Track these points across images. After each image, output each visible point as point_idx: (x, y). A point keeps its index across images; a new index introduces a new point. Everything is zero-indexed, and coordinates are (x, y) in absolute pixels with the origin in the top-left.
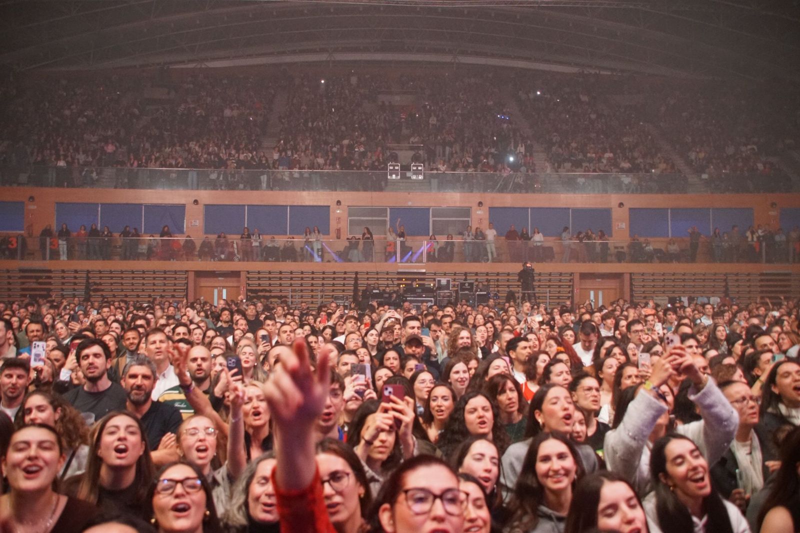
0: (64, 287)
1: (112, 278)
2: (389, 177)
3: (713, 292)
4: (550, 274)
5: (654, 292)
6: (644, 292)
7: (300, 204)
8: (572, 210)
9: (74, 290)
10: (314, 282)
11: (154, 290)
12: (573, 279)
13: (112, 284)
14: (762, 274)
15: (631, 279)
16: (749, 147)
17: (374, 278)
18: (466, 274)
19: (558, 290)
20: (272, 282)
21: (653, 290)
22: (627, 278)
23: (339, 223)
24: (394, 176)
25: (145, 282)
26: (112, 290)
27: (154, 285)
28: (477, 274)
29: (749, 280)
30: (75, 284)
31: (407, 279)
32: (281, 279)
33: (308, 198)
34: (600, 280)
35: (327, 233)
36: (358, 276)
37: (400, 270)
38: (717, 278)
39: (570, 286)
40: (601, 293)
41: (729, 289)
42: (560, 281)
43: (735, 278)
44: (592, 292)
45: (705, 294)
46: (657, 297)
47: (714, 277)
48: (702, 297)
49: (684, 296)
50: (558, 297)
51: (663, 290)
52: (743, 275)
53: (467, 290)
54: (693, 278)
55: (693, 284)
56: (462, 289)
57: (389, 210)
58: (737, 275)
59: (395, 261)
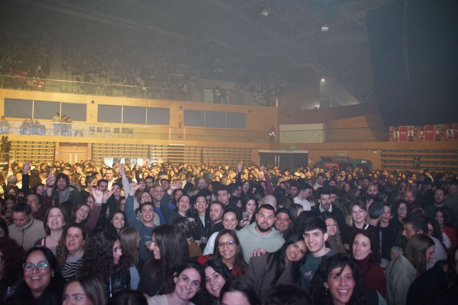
3: (142, 156)
4: (40, 143)
5: (106, 155)
8: (62, 103)
12: (55, 146)
14: (169, 146)
15: (92, 147)
19: (45, 152)
21: (105, 153)
22: (90, 146)
29: (162, 149)
34: (76, 147)
38: (144, 147)
39: (53, 150)
40: (76, 155)
41: (150, 154)
42: (47, 147)
43: (154, 148)
44: (71, 155)
45: (136, 157)
46: (108, 158)
47: (142, 147)
48: (134, 158)
49: (123, 158)
50: (46, 157)
51: (111, 153)
52: (159, 146)
54: (130, 147)
55: (129, 150)
58: (155, 146)
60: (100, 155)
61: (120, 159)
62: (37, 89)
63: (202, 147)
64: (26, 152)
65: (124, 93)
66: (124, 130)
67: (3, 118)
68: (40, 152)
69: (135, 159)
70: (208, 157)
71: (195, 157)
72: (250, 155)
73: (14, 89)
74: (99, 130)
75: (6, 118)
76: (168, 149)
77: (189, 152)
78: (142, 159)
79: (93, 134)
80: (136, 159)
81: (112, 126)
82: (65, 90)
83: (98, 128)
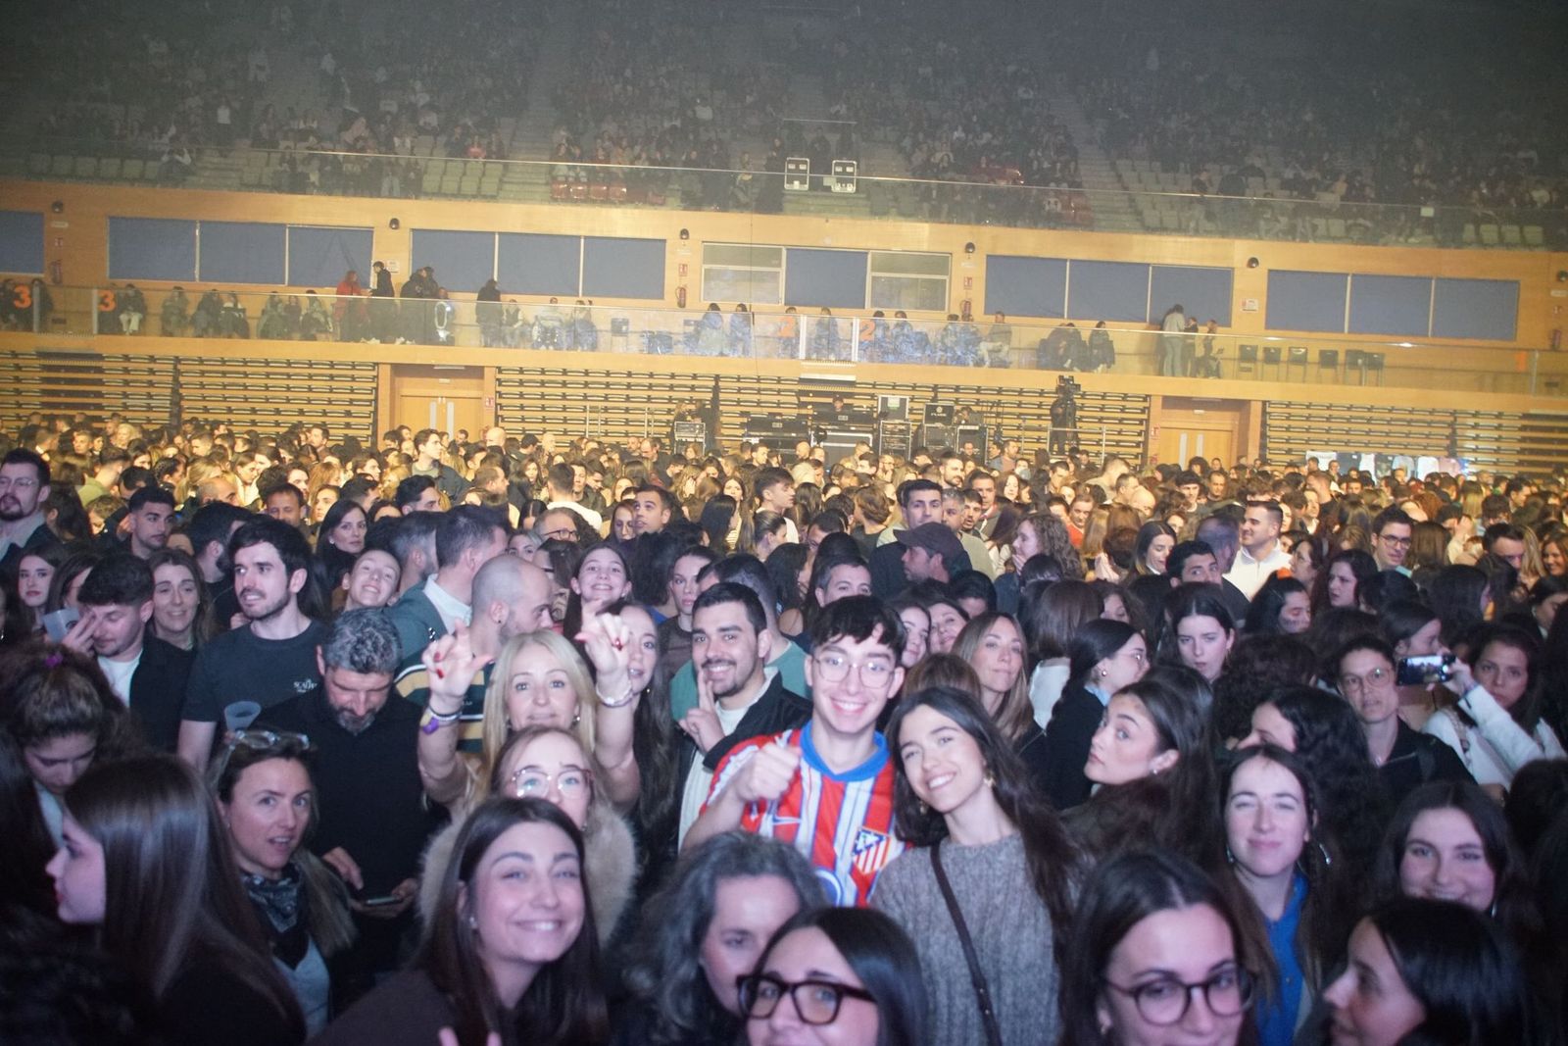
0: (129, 390)
1: (224, 374)
2: (786, 186)
3: (1425, 448)
4: (1104, 397)
5: (1307, 442)
6: (1288, 441)
7: (606, 234)
8: (1153, 268)
9: (150, 396)
10: (630, 393)
11: (309, 401)
12: (1148, 408)
13: (224, 386)
14: (1527, 416)
15: (1264, 413)
16: (1521, 155)
17: (752, 389)
18: (935, 388)
19: (1117, 427)
20: (546, 391)
21: (1306, 436)
22: (1256, 411)
23: (683, 275)
24: (796, 185)
25: (291, 383)
26: (225, 399)
27: (310, 389)
28: (957, 389)
29: (1498, 428)
30: (151, 384)
31: (817, 394)
32: (564, 384)
33: (624, 221)
34: (1201, 411)
35: (661, 296)
36: (720, 384)
37: (804, 376)
38: (1436, 418)
39: (1142, 420)
40: (1201, 438)
41: (1459, 443)
42: (1123, 409)
43: (1471, 422)
44: (1184, 437)
45: (1413, 450)
47: (1429, 418)
48: (1405, 455)
49: (1368, 453)
50: (1118, 443)
51: (1325, 437)
52: (1489, 415)
53: (939, 419)
54: (1388, 416)
55: (1386, 428)
56: (930, 419)
57: (784, 252)
58: (1476, 415)
59: (793, 356)
61: (1360, 459)
62: (1072, 223)
65: (1348, 229)
66: (1353, 356)
69: (1411, 459)
73: (1009, 226)
74: (1272, 356)
76: (1524, 428)
78: (1435, 459)
79: (1249, 370)
80: (1413, 457)
81: (1313, 343)
82: (1157, 225)
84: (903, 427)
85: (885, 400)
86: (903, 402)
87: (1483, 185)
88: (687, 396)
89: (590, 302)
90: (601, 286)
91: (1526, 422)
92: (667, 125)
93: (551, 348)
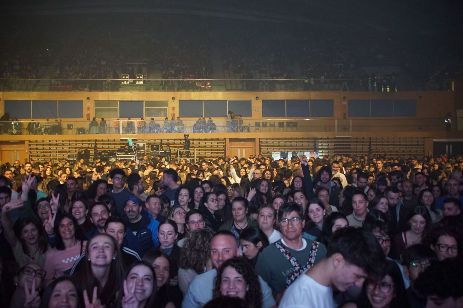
2: (122, 83)
3: (308, 149)
4: (212, 140)
7: (64, 100)
8: (228, 101)
10: (70, 146)
12: (225, 142)
14: (335, 138)
15: (260, 142)
17: (107, 143)
18: (161, 140)
19: (217, 148)
20: (44, 147)
21: (272, 148)
22: (257, 141)
23: (88, 110)
24: (125, 82)
28: (168, 140)
29: (328, 142)
32: (50, 145)
34: (243, 142)
35: (82, 116)
36: (97, 142)
37: (122, 139)
38: (309, 140)
39: (223, 146)
40: (244, 150)
41: (317, 147)
42: (218, 143)
43: (320, 141)
44: (239, 150)
45: (303, 150)
46: (275, 152)
47: (308, 140)
48: (301, 151)
50: (217, 153)
51: (278, 148)
52: (325, 139)
53: (155, 149)
54: (296, 140)
55: (296, 144)
56: (152, 149)
57: (119, 102)
58: (321, 139)
59: (119, 133)
60: (267, 149)
61: (287, 153)
62: (205, 90)
63: (370, 138)
64: (200, 149)
65: (286, 87)
66: (288, 123)
67: (178, 118)
68: (213, 148)
70: (377, 149)
71: (362, 148)
72: (424, 145)
73: (186, 91)
74: (265, 125)
75: (180, 118)
76: (335, 142)
77: (356, 144)
78: (309, 152)
79: (258, 129)
80: (303, 152)
81: (277, 120)
82: (230, 89)
83: (263, 123)
84: (143, 152)
85: (138, 145)
86: (144, 145)
87: (325, 73)
88: (81, 146)
89: (61, 120)
90: (64, 115)
91: (335, 140)
92: (92, 66)
93: (47, 134)
